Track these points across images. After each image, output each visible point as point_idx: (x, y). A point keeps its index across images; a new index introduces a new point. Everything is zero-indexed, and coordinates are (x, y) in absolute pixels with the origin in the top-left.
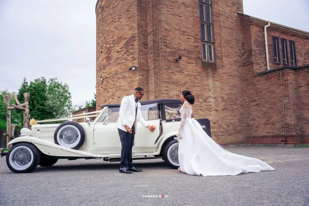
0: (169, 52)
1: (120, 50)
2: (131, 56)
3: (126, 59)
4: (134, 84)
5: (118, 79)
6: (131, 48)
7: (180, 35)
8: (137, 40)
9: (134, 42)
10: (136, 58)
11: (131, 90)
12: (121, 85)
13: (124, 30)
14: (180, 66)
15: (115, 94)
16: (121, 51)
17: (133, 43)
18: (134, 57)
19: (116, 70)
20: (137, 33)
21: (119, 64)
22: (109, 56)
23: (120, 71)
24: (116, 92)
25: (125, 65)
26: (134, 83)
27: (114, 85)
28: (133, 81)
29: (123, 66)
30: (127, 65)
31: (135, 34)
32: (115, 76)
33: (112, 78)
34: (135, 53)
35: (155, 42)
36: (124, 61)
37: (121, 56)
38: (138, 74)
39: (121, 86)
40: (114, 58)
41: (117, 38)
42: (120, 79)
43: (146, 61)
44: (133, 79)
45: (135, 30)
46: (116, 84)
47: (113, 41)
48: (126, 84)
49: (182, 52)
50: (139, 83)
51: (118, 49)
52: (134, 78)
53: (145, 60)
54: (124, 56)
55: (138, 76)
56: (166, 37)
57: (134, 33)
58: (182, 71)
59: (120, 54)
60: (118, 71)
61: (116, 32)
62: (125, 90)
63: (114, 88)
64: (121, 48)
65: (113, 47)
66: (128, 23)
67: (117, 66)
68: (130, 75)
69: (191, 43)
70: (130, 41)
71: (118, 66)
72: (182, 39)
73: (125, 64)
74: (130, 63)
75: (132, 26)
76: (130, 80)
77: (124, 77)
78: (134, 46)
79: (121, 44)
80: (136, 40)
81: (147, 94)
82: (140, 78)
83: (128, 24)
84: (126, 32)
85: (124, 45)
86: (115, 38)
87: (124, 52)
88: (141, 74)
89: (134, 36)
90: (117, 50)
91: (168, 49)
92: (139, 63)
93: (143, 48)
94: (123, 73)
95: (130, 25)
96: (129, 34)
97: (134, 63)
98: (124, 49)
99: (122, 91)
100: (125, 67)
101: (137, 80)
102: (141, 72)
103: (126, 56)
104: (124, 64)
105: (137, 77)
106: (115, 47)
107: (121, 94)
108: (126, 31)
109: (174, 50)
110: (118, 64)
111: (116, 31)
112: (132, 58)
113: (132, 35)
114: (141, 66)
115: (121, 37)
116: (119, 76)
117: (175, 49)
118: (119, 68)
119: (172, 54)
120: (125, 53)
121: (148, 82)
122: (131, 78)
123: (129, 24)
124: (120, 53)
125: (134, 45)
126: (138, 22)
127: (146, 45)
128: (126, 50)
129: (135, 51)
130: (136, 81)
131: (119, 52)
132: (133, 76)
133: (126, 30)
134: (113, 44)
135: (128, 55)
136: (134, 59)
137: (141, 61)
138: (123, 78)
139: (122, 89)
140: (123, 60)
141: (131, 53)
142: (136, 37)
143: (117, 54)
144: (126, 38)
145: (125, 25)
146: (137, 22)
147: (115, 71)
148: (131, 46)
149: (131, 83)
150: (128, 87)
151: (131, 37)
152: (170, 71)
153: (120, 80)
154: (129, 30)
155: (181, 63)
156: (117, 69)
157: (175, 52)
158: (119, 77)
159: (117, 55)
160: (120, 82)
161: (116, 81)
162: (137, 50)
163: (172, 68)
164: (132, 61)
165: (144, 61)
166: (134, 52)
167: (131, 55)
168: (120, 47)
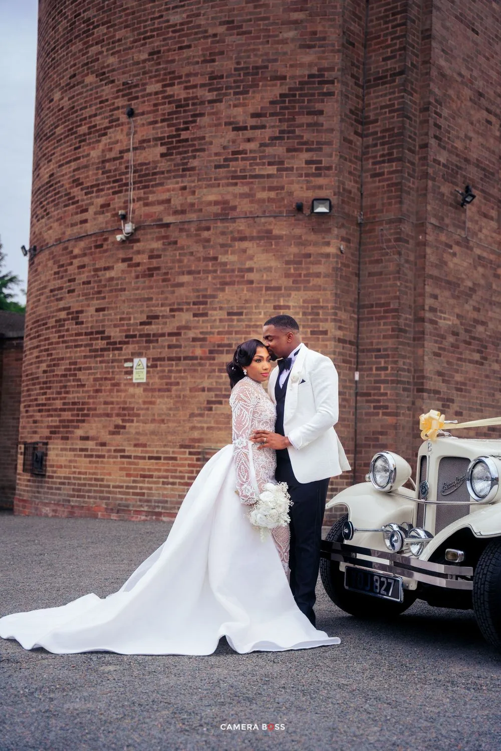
0: (444, 165)
1: (252, 122)
2: (306, 156)
3: (282, 163)
4: (315, 269)
5: (234, 239)
6: (309, 125)
7: (469, 104)
8: (337, 96)
9: (323, 101)
10: (329, 168)
11: (298, 289)
12: (248, 264)
13: (278, 42)
14: (464, 223)
15: (214, 297)
16: (254, 128)
17: (318, 106)
18: (320, 162)
19: (226, 202)
20: (340, 66)
21: (245, 177)
22: (184, 135)
23: (244, 206)
24: (223, 290)
25: (271, 189)
26: (313, 263)
27: (206, 259)
28: (309, 256)
29: (264, 189)
30: (282, 188)
31: (332, 69)
32: (219, 224)
33: (200, 229)
34: (327, 150)
35: (409, 118)
36: (272, 170)
37: (253, 146)
38: (335, 231)
39: (251, 270)
40: (214, 149)
41: (236, 69)
42: (243, 239)
43: (357, 186)
44: (311, 249)
45: (332, 51)
46: (222, 259)
47: (211, 78)
48: (273, 263)
49: (473, 173)
50: (336, 269)
51: (240, 115)
52: (316, 244)
53: (356, 182)
54: (269, 150)
55: (334, 242)
56: (441, 104)
57: (325, 64)
58: (467, 241)
59: (249, 140)
60: (234, 208)
61: (228, 40)
62: (268, 289)
63: (208, 272)
64: (255, 115)
65: (210, 102)
66: (296, 16)
67: (228, 185)
68: (298, 231)
69: (492, 141)
70: (305, 95)
71: (236, 184)
72: (474, 119)
73: (275, 182)
74: (298, 182)
75: (315, 33)
76: (294, 250)
77: (267, 237)
78: (321, 119)
79: (258, 96)
80: (331, 94)
81: (354, 312)
82: (342, 247)
83: (296, 22)
84: (285, 54)
85: (272, 103)
86: (225, 65)
87: (268, 133)
88: (343, 232)
89: (323, 76)
90: (235, 117)
91: (442, 151)
92: (339, 187)
93: (352, 134)
94: (263, 220)
95: (306, 27)
96: (302, 65)
97: (320, 187)
98: (269, 121)
99: (251, 290)
100: (272, 195)
101: (327, 256)
102: (343, 226)
103: (278, 150)
104: (267, 183)
105: (328, 244)
106: (221, 106)
107: (246, 301)
108: (288, 48)
109: (454, 159)
110: (233, 177)
111: (233, 39)
112: (308, 162)
113: (315, 71)
114: (343, 201)
115: (257, 68)
116: (242, 226)
117: (457, 155)
118: (243, 196)
119: (452, 173)
120: (273, 138)
121: (359, 269)
122: (301, 243)
123: (302, 21)
124: (249, 134)
125: (321, 113)
126: (345, 21)
127: (361, 123)
128: (285, 126)
129: (324, 137)
130: (323, 260)
131: (245, 128)
132: (312, 237)
133: (284, 42)
134: (210, 91)
135: (288, 150)
136: (317, 169)
137: (344, 184)
138: (260, 238)
139: (251, 282)
140: (264, 164)
141: (305, 143)
142: (332, 82)
143: (232, 135)
144: (284, 78)
145: (283, 24)
146: (339, 21)
147: (216, 203)
148: (309, 113)
149: (300, 263)
150: (287, 276)
151: (310, 76)
152: (443, 238)
153: (245, 244)
154: (302, 47)
155: (468, 213)
156: (228, 197)
157: (457, 166)
158: (239, 231)
159: (234, 141)
160: (245, 251)
161: (223, 246)
162: (336, 138)
163: (447, 226)
164: (307, 175)
165: (352, 184)
166: (318, 143)
167: (308, 150)
168: (251, 109)
